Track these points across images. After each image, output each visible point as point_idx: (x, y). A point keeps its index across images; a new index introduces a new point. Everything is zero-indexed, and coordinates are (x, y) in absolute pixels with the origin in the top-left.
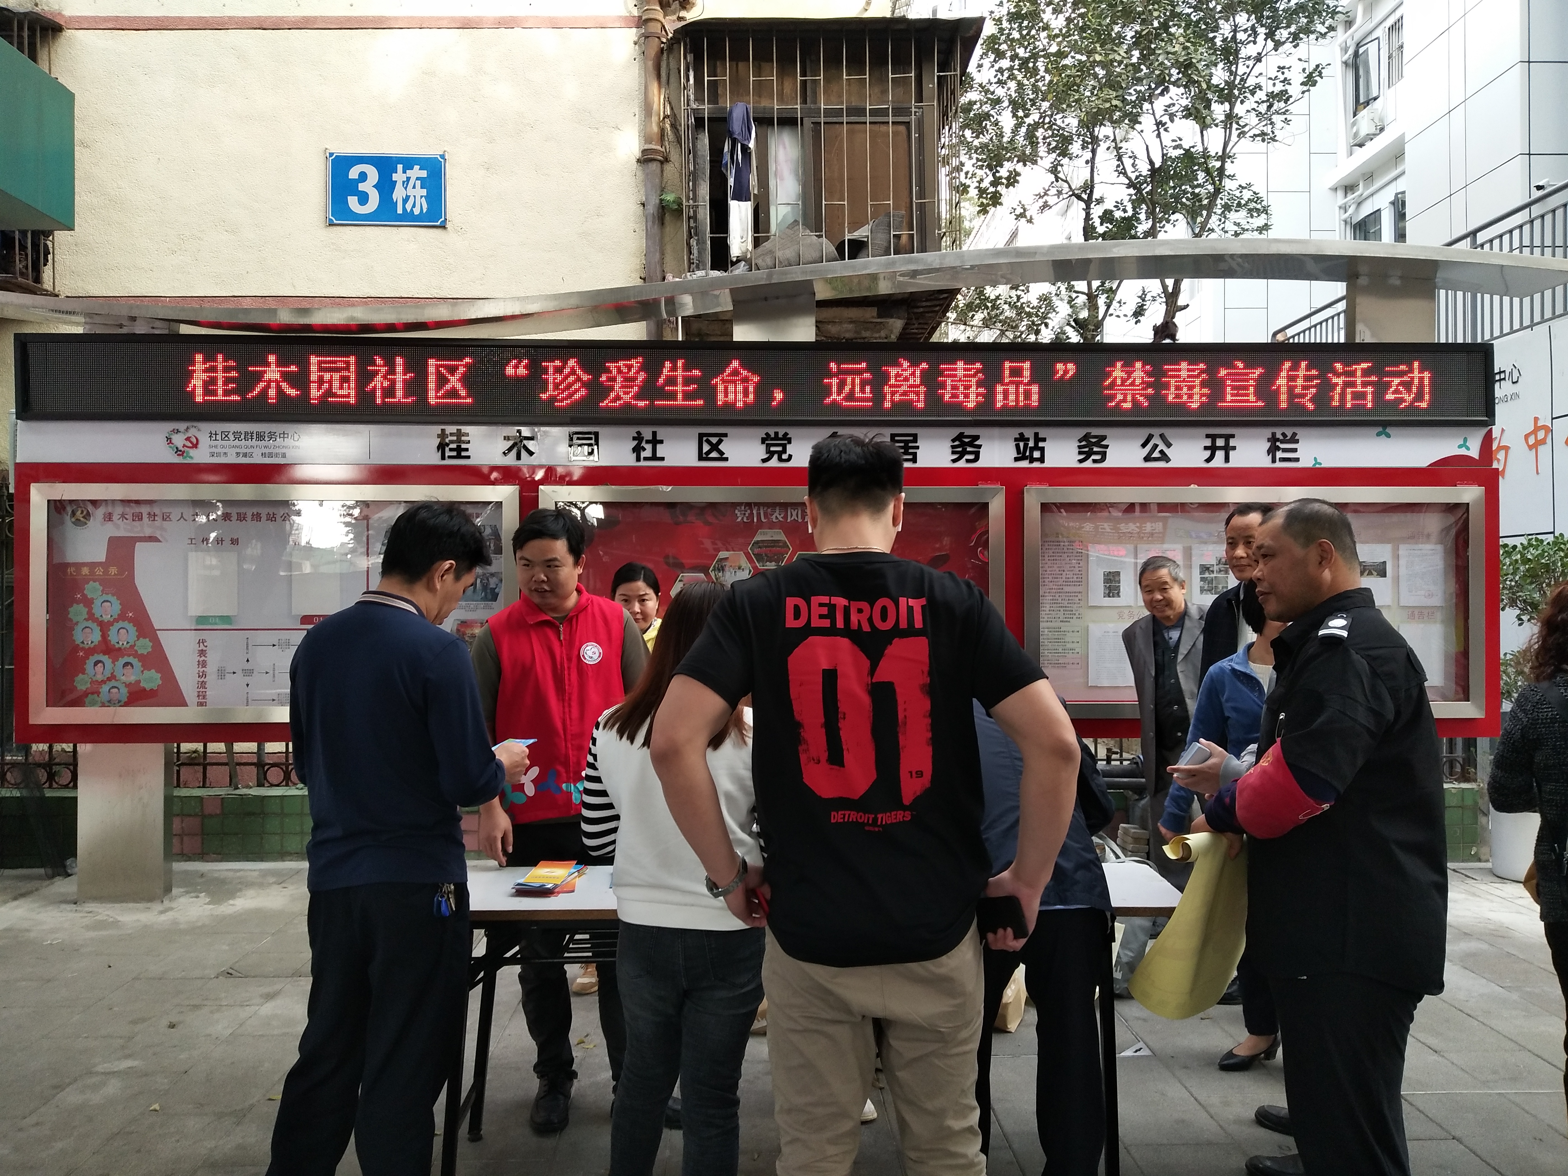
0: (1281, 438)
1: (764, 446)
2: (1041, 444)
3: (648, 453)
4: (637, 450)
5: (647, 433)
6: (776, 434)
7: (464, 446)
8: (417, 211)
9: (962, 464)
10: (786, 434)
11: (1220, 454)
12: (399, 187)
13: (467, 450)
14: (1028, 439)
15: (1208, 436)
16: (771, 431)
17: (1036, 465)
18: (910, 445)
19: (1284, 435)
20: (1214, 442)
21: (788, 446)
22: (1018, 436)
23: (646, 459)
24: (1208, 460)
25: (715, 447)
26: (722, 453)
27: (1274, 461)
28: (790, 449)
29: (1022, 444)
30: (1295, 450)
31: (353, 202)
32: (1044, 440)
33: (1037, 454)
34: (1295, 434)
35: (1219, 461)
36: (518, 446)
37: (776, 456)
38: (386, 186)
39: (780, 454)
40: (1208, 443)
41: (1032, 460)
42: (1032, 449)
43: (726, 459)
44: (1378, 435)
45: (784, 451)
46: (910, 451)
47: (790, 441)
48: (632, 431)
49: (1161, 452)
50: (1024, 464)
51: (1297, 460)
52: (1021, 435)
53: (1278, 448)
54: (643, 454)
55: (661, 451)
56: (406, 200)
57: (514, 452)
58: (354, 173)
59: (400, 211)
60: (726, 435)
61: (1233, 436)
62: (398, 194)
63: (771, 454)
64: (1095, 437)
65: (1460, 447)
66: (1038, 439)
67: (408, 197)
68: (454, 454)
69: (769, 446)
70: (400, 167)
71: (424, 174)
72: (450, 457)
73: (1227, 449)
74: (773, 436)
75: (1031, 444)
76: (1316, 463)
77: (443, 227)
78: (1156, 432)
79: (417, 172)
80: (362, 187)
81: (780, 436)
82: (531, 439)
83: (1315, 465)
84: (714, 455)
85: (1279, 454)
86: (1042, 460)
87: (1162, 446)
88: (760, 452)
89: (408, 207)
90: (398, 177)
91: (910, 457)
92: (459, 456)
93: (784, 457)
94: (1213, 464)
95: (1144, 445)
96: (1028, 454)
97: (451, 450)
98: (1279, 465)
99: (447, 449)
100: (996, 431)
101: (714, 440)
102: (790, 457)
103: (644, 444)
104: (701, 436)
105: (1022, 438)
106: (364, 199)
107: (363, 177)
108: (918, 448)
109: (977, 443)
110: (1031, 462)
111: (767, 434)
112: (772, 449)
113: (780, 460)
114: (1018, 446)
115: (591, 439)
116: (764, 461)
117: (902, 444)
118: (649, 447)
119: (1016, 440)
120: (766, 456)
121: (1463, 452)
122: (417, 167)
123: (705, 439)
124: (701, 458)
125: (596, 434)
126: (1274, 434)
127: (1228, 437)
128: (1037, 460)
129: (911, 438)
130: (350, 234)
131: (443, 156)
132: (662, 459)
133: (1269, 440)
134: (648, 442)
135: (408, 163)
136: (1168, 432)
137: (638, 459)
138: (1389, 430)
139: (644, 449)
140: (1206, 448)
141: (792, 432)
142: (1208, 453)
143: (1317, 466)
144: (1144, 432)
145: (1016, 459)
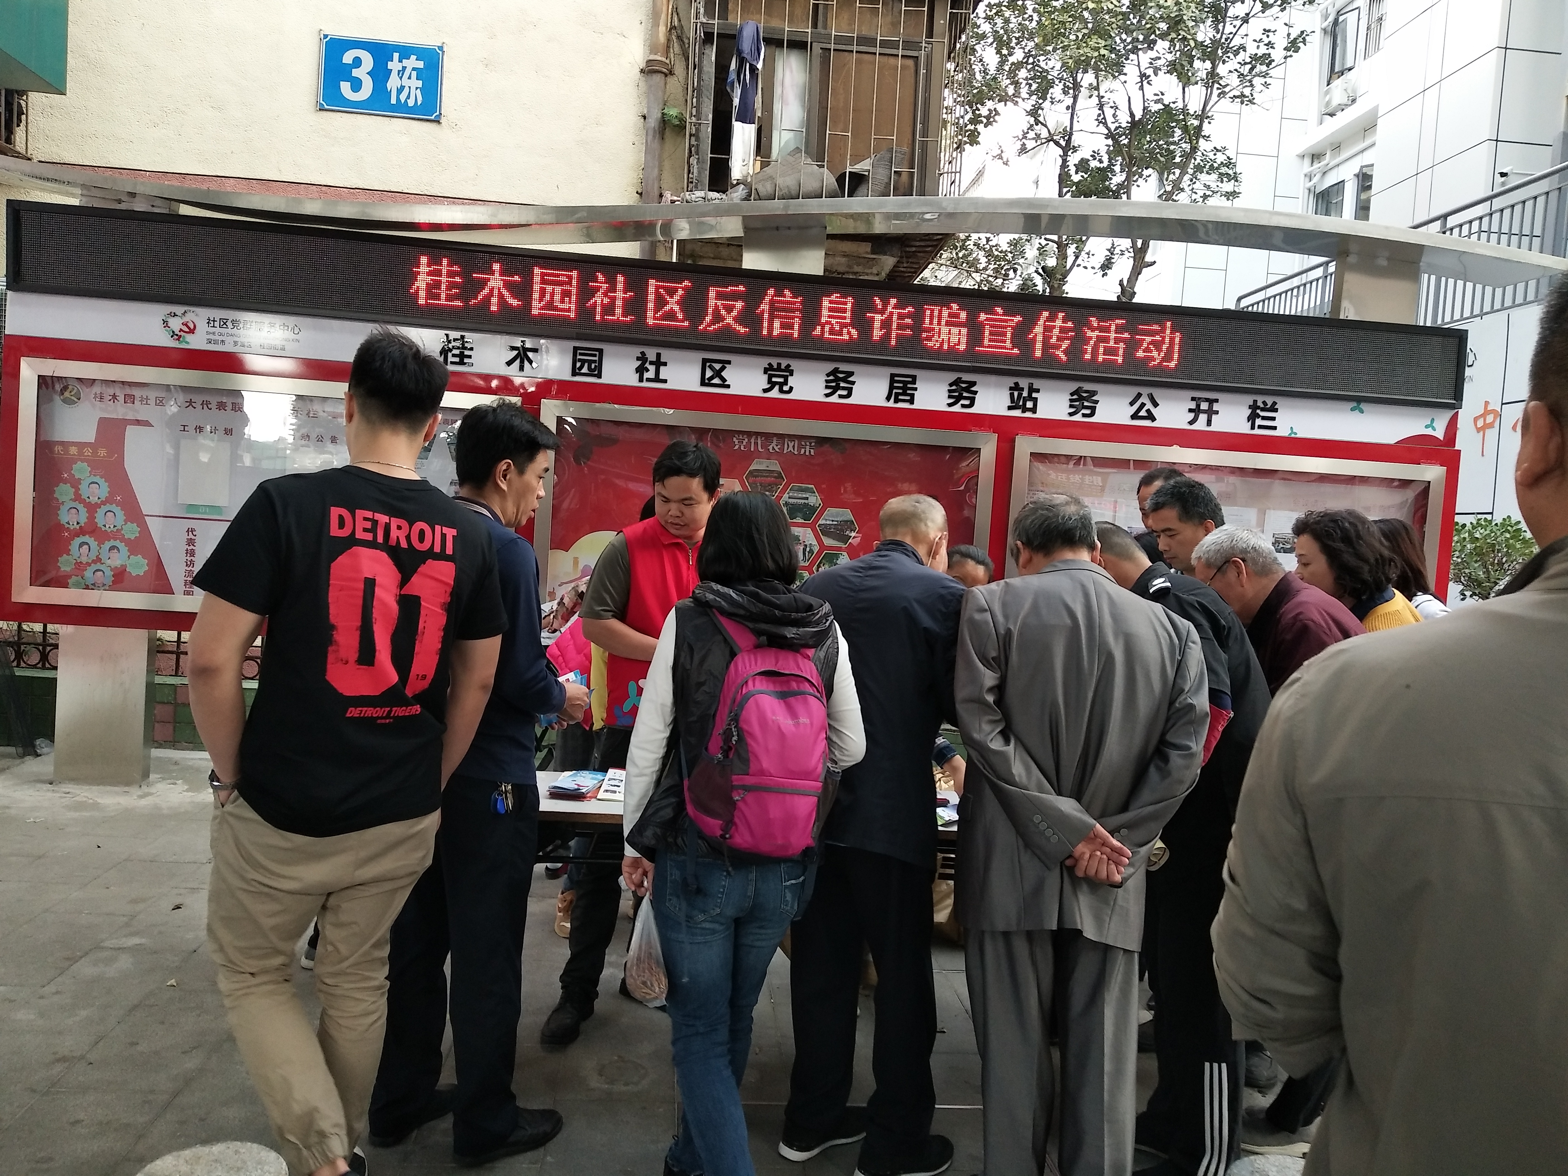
0: (1262, 406)
1: (766, 376)
2: (1034, 395)
3: (650, 374)
4: (641, 370)
5: (651, 354)
6: (779, 364)
7: (467, 353)
8: (411, 103)
9: (957, 408)
10: (789, 366)
11: (1203, 418)
12: (394, 76)
13: (470, 357)
14: (1022, 389)
15: (1193, 399)
16: (774, 362)
17: (1028, 415)
18: (909, 386)
19: (1264, 403)
20: (1198, 406)
21: (790, 378)
22: (1013, 385)
23: (648, 380)
24: (1191, 423)
25: (718, 374)
26: (724, 380)
27: (1253, 428)
28: (791, 381)
29: (1016, 394)
30: (1273, 419)
31: (345, 87)
32: (1038, 391)
33: (1029, 405)
34: (1275, 403)
35: (1201, 424)
36: (522, 356)
37: (777, 387)
38: (380, 74)
39: (781, 385)
40: (1193, 405)
41: (1025, 409)
42: (1025, 400)
43: (728, 386)
44: (1352, 410)
45: (786, 383)
46: (909, 392)
47: (792, 373)
48: (636, 351)
49: (1148, 411)
50: (1017, 413)
51: (1275, 428)
52: (1017, 384)
53: (1258, 416)
54: (646, 375)
55: (664, 373)
56: (400, 90)
57: (517, 363)
58: (348, 58)
59: (393, 101)
60: (729, 362)
61: (1217, 401)
62: (393, 83)
63: (772, 385)
64: (1086, 392)
65: (1427, 427)
66: (1032, 390)
67: (403, 87)
68: (457, 360)
69: (770, 377)
70: (396, 56)
71: (420, 64)
72: (452, 363)
73: (1211, 413)
74: (775, 367)
75: (1025, 394)
76: (1292, 432)
77: (437, 121)
78: (1145, 391)
79: (413, 62)
80: (355, 73)
81: (783, 367)
82: (535, 350)
83: (1290, 434)
84: (716, 381)
85: (1259, 422)
86: (1034, 410)
87: (1149, 406)
88: (762, 381)
89: (403, 97)
90: (394, 65)
91: (908, 398)
92: (461, 363)
93: (786, 388)
94: (1196, 426)
95: (1132, 404)
96: (1021, 403)
97: (454, 355)
98: (1257, 431)
99: (450, 355)
100: (993, 378)
101: (717, 366)
102: (791, 388)
103: (647, 365)
104: (705, 361)
105: (1016, 387)
106: (357, 85)
107: (357, 62)
108: (916, 389)
109: (973, 389)
110: (1023, 412)
111: (770, 364)
112: (774, 379)
113: (781, 391)
114: (1012, 395)
115: (595, 355)
116: (765, 391)
117: (901, 385)
118: (652, 368)
119: (1011, 389)
120: (768, 386)
121: (1429, 432)
122: (413, 57)
123: (708, 364)
124: (703, 383)
125: (601, 351)
126: (1255, 402)
127: (1211, 402)
128: (1029, 410)
129: (910, 379)
130: (341, 121)
131: (441, 48)
132: (665, 381)
133: (1250, 407)
134: (651, 363)
135: (405, 52)
136: (1157, 393)
137: (641, 380)
138: (1363, 406)
139: (648, 370)
140: (1190, 410)
141: (795, 364)
142: (1191, 416)
143: (1293, 435)
144: (1133, 391)
145: (1010, 408)
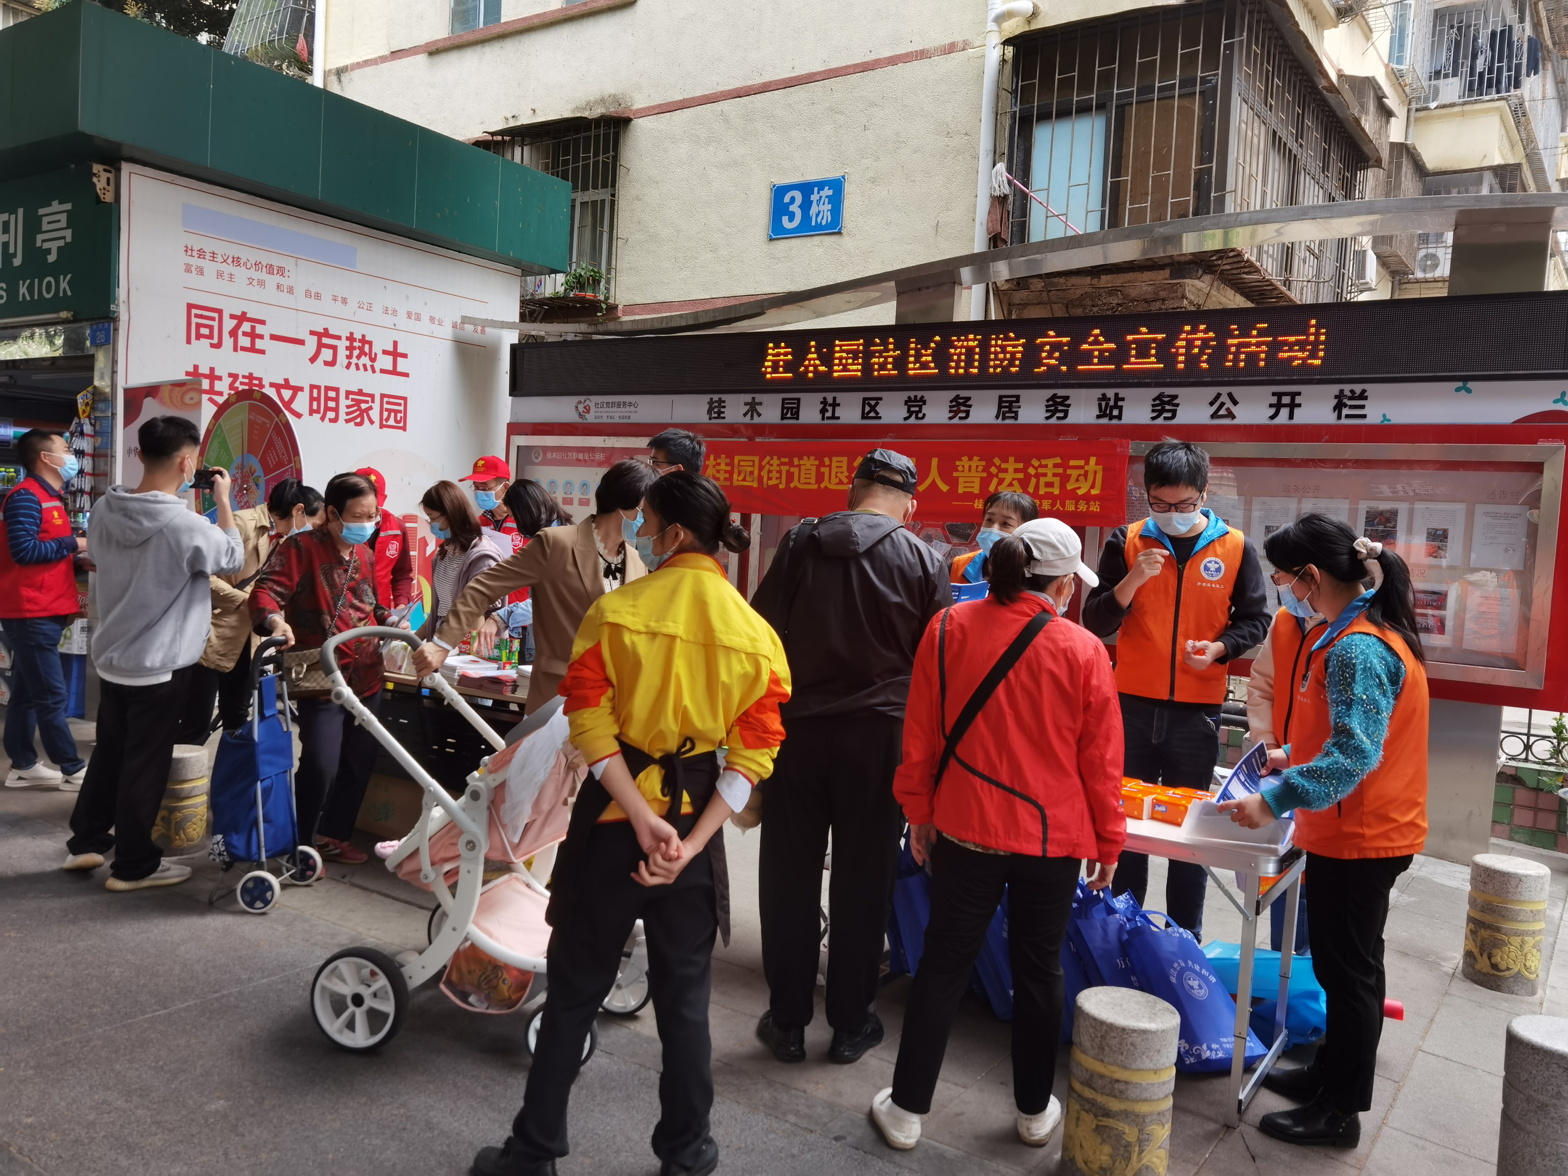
0: (1349, 394)
1: (906, 407)
2: (1120, 403)
4: (823, 411)
5: (830, 397)
6: (916, 397)
7: (722, 410)
8: (824, 223)
9: (1053, 421)
10: (924, 397)
11: (1284, 412)
12: (814, 204)
13: (724, 412)
14: (1109, 399)
15: (1274, 394)
16: (912, 394)
17: (1115, 422)
18: (1014, 404)
19: (1352, 391)
20: (1279, 400)
21: (924, 407)
22: (1101, 396)
23: (828, 418)
24: (1272, 417)
25: (873, 408)
26: (877, 413)
27: (1339, 417)
28: (925, 410)
29: (1104, 403)
30: (1363, 407)
31: (785, 219)
32: (1123, 399)
33: (1115, 412)
34: (1364, 391)
35: (1283, 417)
36: (753, 408)
37: (914, 415)
38: (806, 206)
39: (917, 413)
40: (1274, 400)
41: (1111, 417)
42: (1112, 408)
43: (880, 418)
44: (1458, 390)
45: (920, 411)
46: (1013, 410)
47: (924, 403)
48: (821, 397)
49: (1228, 409)
51: (1364, 416)
52: (1104, 395)
53: (1345, 405)
54: (827, 415)
55: (838, 412)
56: (817, 215)
58: (787, 199)
59: (813, 224)
60: (881, 399)
61: (1299, 394)
62: (813, 211)
63: (910, 413)
64: (1168, 396)
65: (1556, 401)
66: (1117, 399)
67: (819, 212)
68: (717, 415)
70: (816, 189)
71: (831, 192)
72: (714, 418)
73: (1293, 406)
74: (913, 399)
75: (1112, 403)
76: (1385, 419)
77: (839, 233)
78: (1224, 390)
79: (827, 192)
80: (792, 208)
81: (919, 398)
82: (760, 404)
83: (1382, 421)
84: (872, 414)
85: (1346, 411)
86: (1119, 417)
87: (1229, 404)
88: (903, 411)
89: (819, 220)
90: (814, 197)
91: (1013, 415)
92: (721, 417)
93: (920, 415)
94: (1278, 421)
95: (1212, 404)
96: (1108, 412)
98: (1344, 421)
99: (713, 412)
100: (1084, 391)
101: (873, 403)
102: (925, 415)
103: (827, 407)
104: (864, 399)
105: (1104, 398)
106: (792, 217)
107: (793, 200)
108: (1019, 407)
109: (1066, 402)
111: (909, 398)
112: (912, 409)
113: (917, 418)
114: (1100, 405)
115: (795, 403)
116: (906, 419)
117: (1007, 404)
118: (830, 409)
119: (1099, 399)
120: (907, 415)
121: (1560, 407)
122: (826, 188)
123: (867, 402)
124: (863, 417)
125: (799, 400)
126: (1342, 391)
127: (1294, 395)
128: (1115, 417)
129: (1014, 399)
130: (782, 245)
131: (843, 177)
132: (840, 418)
133: (1336, 397)
134: (830, 405)
135: (821, 185)
136: (1236, 391)
137: (823, 419)
138: (1470, 385)
139: (828, 411)
140: (1271, 406)
141: (927, 395)
143: (1386, 422)
144: (1212, 392)
145: (1098, 417)
